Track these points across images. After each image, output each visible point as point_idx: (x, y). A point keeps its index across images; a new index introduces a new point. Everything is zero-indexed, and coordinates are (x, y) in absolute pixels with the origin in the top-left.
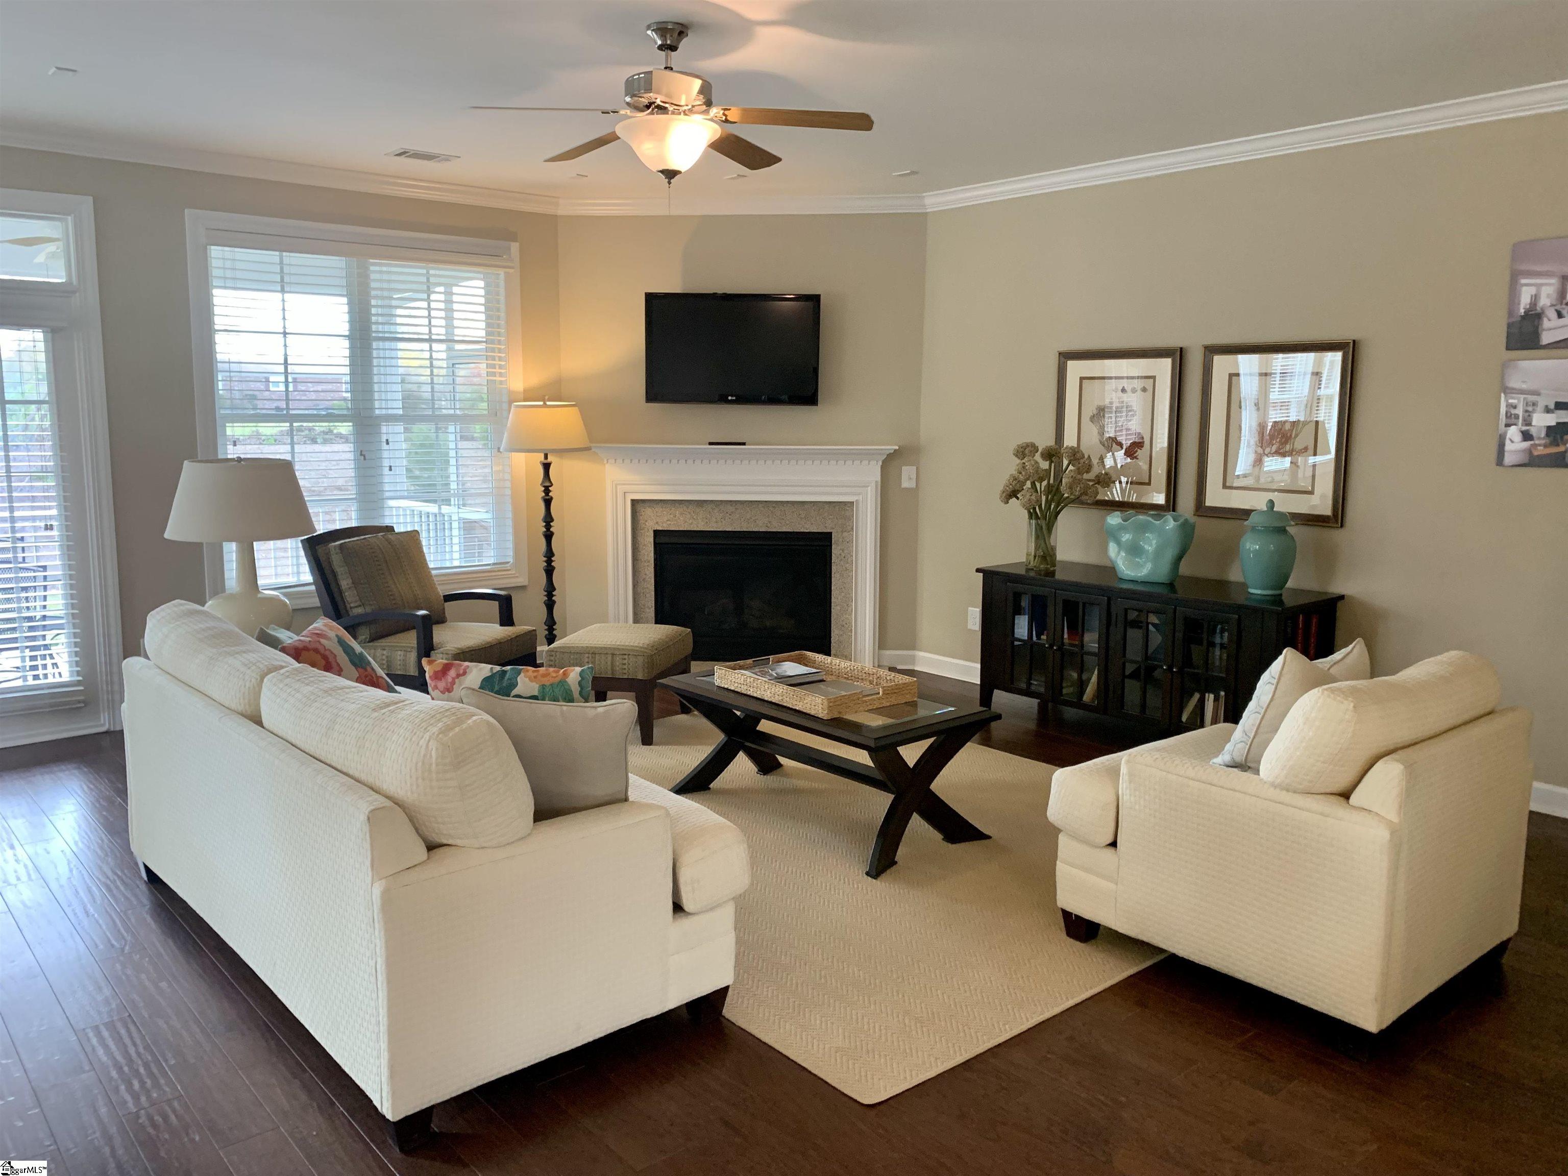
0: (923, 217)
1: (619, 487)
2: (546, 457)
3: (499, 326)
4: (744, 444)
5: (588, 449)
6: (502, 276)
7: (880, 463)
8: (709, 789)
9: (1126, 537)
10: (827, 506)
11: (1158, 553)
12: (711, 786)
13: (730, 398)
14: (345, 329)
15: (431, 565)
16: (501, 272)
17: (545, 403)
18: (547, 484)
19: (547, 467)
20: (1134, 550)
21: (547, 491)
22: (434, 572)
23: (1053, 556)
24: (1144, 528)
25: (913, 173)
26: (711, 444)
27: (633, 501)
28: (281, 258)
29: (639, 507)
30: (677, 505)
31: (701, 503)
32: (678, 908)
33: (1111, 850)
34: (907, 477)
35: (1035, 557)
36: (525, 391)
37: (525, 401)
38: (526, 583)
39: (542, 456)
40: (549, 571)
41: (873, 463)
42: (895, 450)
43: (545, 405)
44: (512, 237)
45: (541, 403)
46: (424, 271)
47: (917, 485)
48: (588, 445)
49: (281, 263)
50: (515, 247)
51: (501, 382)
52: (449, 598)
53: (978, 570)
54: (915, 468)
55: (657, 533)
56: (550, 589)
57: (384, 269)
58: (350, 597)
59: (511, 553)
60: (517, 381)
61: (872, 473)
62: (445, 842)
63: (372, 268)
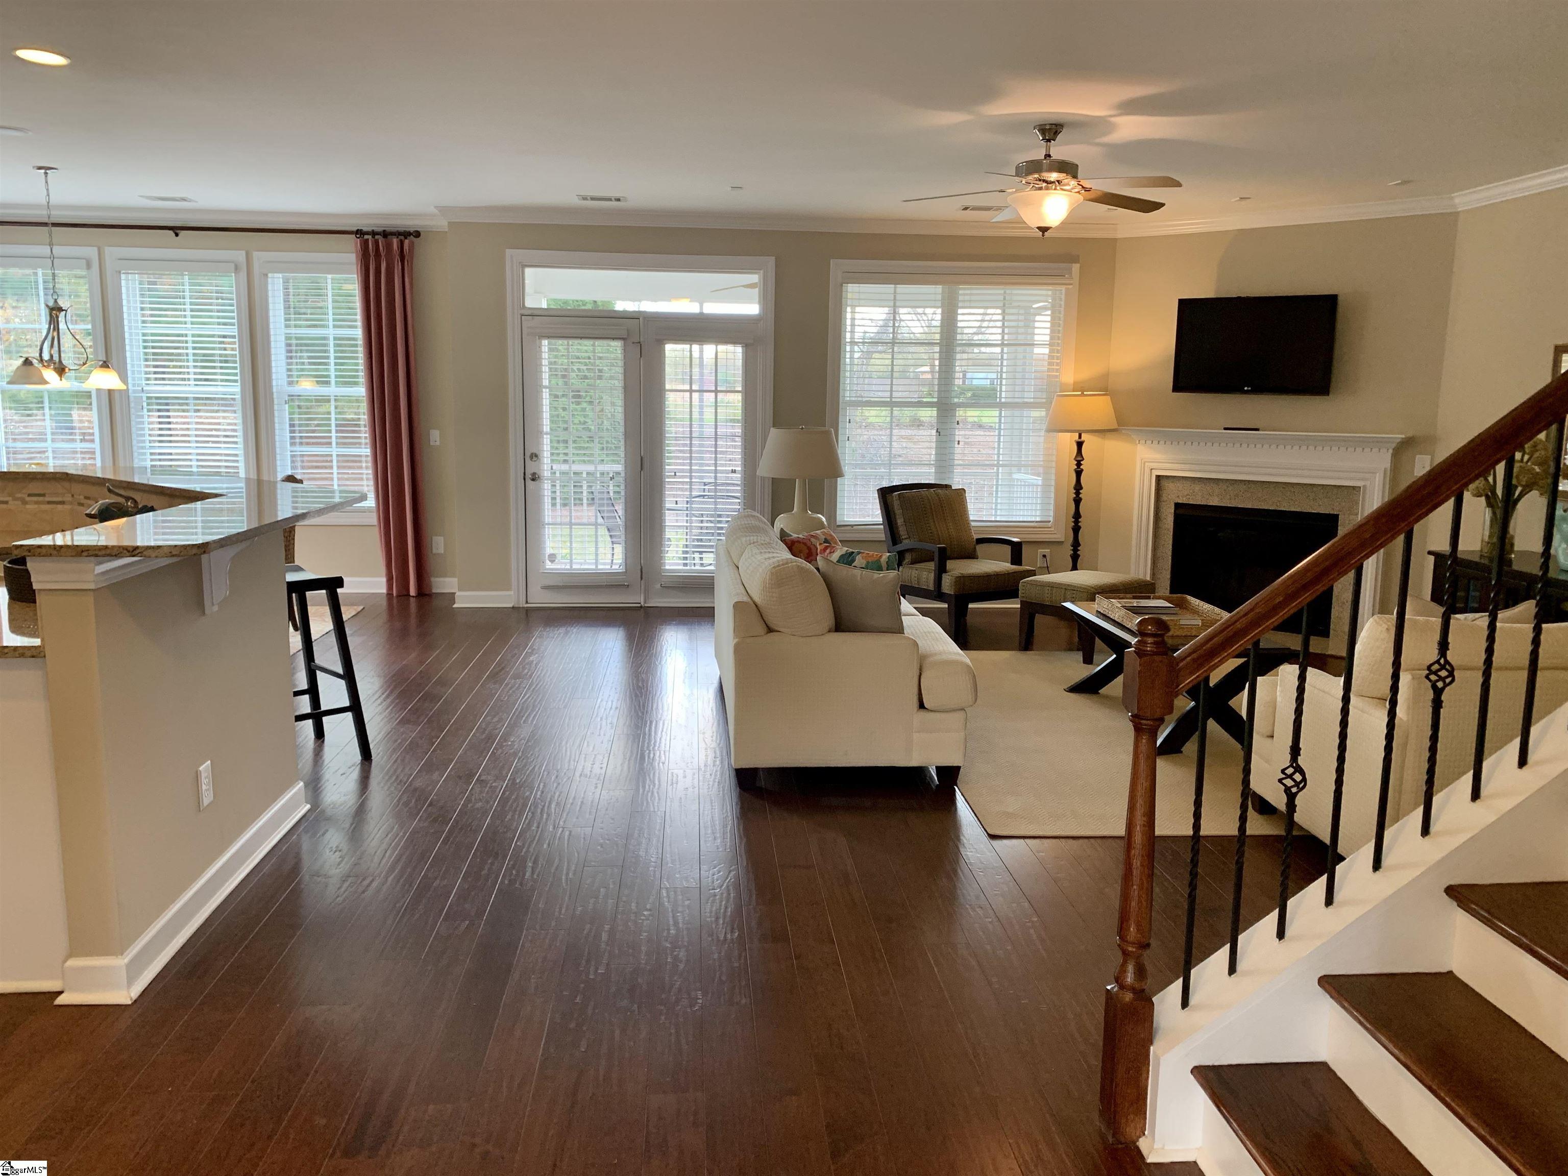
0: (1452, 216)
1: (1147, 464)
2: (1080, 437)
3: (1059, 331)
4: (1257, 430)
5: (1116, 430)
6: (1064, 291)
7: (1391, 451)
8: (1099, 693)
10: (1335, 491)
12: (1101, 691)
13: (1246, 388)
16: (1063, 288)
17: (1083, 393)
18: (1079, 459)
19: (1080, 445)
21: (1079, 464)
22: (972, 523)
23: (1511, 544)
25: (1404, 182)
26: (1225, 429)
27: (1157, 476)
28: (895, 288)
29: (1164, 483)
30: (1196, 482)
31: (1217, 481)
32: (922, 706)
33: (1269, 740)
34: (1420, 465)
35: (1488, 544)
36: (1075, 383)
37: (1074, 391)
39: (1077, 434)
40: (1076, 529)
41: (1384, 450)
42: (1408, 438)
43: (1083, 395)
44: (1074, 259)
45: (1080, 393)
46: (1002, 292)
48: (1116, 426)
49: (895, 292)
50: (1076, 267)
51: (1056, 377)
52: (980, 541)
54: (1430, 457)
55: (1178, 506)
56: (1076, 544)
57: (968, 292)
59: (1052, 513)
60: (1069, 377)
61: (1384, 460)
62: (779, 629)
63: (961, 292)
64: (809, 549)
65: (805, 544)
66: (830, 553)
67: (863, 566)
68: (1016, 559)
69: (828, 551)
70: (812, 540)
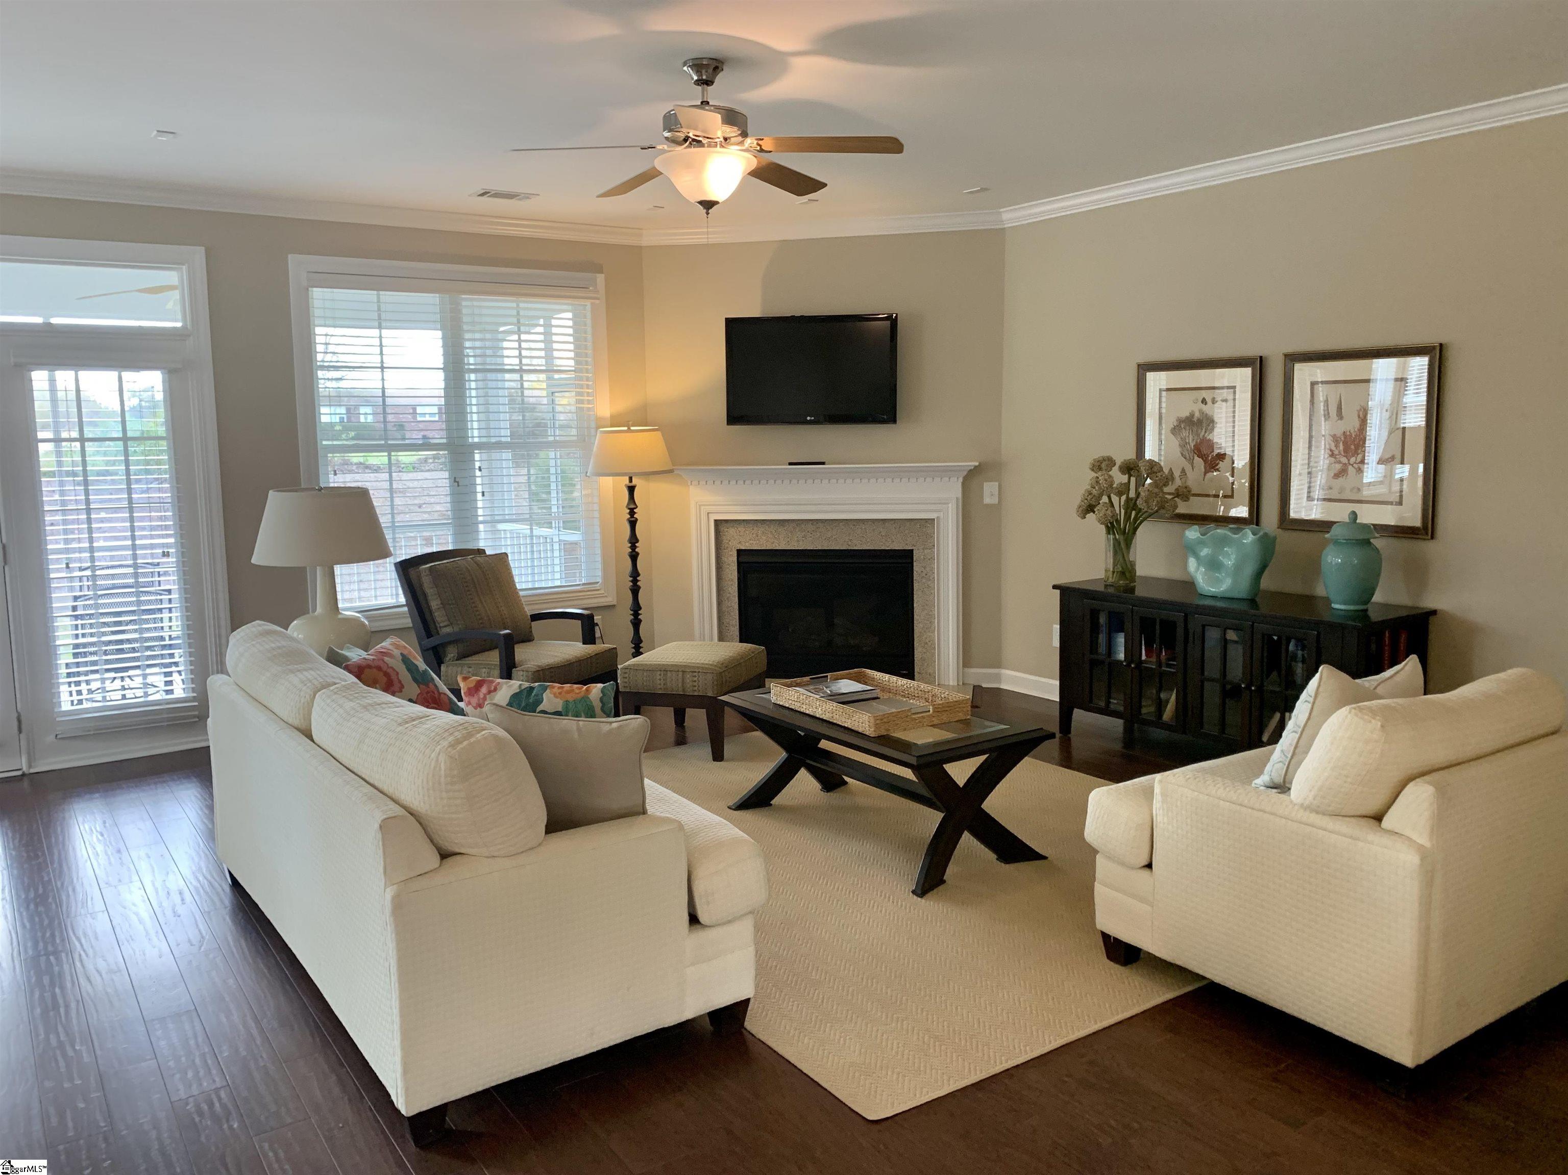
0: (1000, 233)
1: (702, 508)
2: (631, 480)
3: (586, 355)
4: (823, 463)
5: (670, 471)
6: (589, 307)
7: (961, 480)
8: (771, 805)
9: (1205, 552)
10: (908, 524)
11: (1238, 568)
13: (809, 418)
14: (439, 362)
15: (518, 586)
16: (588, 303)
17: (629, 428)
18: (632, 506)
19: (631, 489)
20: (1213, 565)
21: (632, 512)
22: (521, 593)
23: (1132, 570)
24: (1223, 542)
25: (983, 190)
26: (790, 464)
27: (716, 521)
28: (378, 296)
29: (723, 528)
30: (759, 524)
31: (782, 522)
32: (694, 920)
33: (1146, 872)
34: (989, 492)
35: (1113, 572)
36: (612, 417)
37: (612, 426)
38: (614, 603)
39: (627, 478)
40: (635, 590)
41: (954, 479)
42: (976, 467)
43: (629, 431)
44: (599, 269)
45: (626, 428)
46: (514, 305)
47: (999, 501)
48: (671, 467)
49: (379, 301)
50: (600, 278)
51: (589, 409)
52: (536, 617)
53: (1055, 587)
54: (997, 483)
55: (740, 552)
56: (636, 608)
57: (475, 303)
58: (440, 616)
59: (599, 573)
60: (604, 408)
61: (953, 490)
62: (457, 850)
63: (464, 303)
64: (386, 674)
65: (379, 668)
66: (490, 692)
67: (560, 709)
68: (589, 637)
69: (484, 690)
70: (386, 659)
